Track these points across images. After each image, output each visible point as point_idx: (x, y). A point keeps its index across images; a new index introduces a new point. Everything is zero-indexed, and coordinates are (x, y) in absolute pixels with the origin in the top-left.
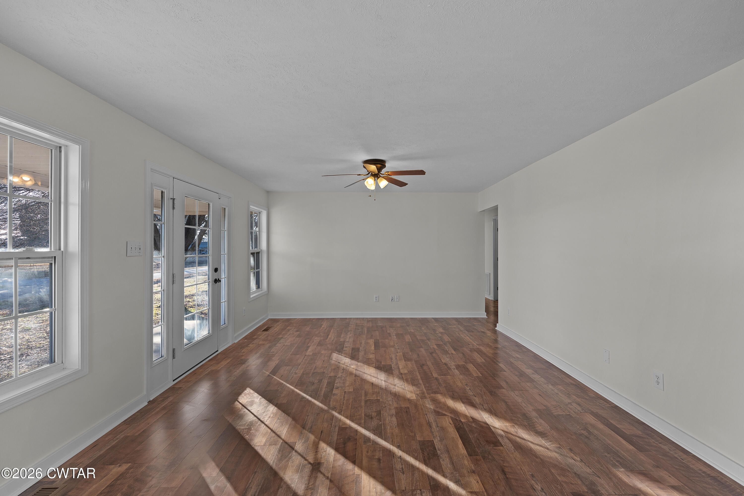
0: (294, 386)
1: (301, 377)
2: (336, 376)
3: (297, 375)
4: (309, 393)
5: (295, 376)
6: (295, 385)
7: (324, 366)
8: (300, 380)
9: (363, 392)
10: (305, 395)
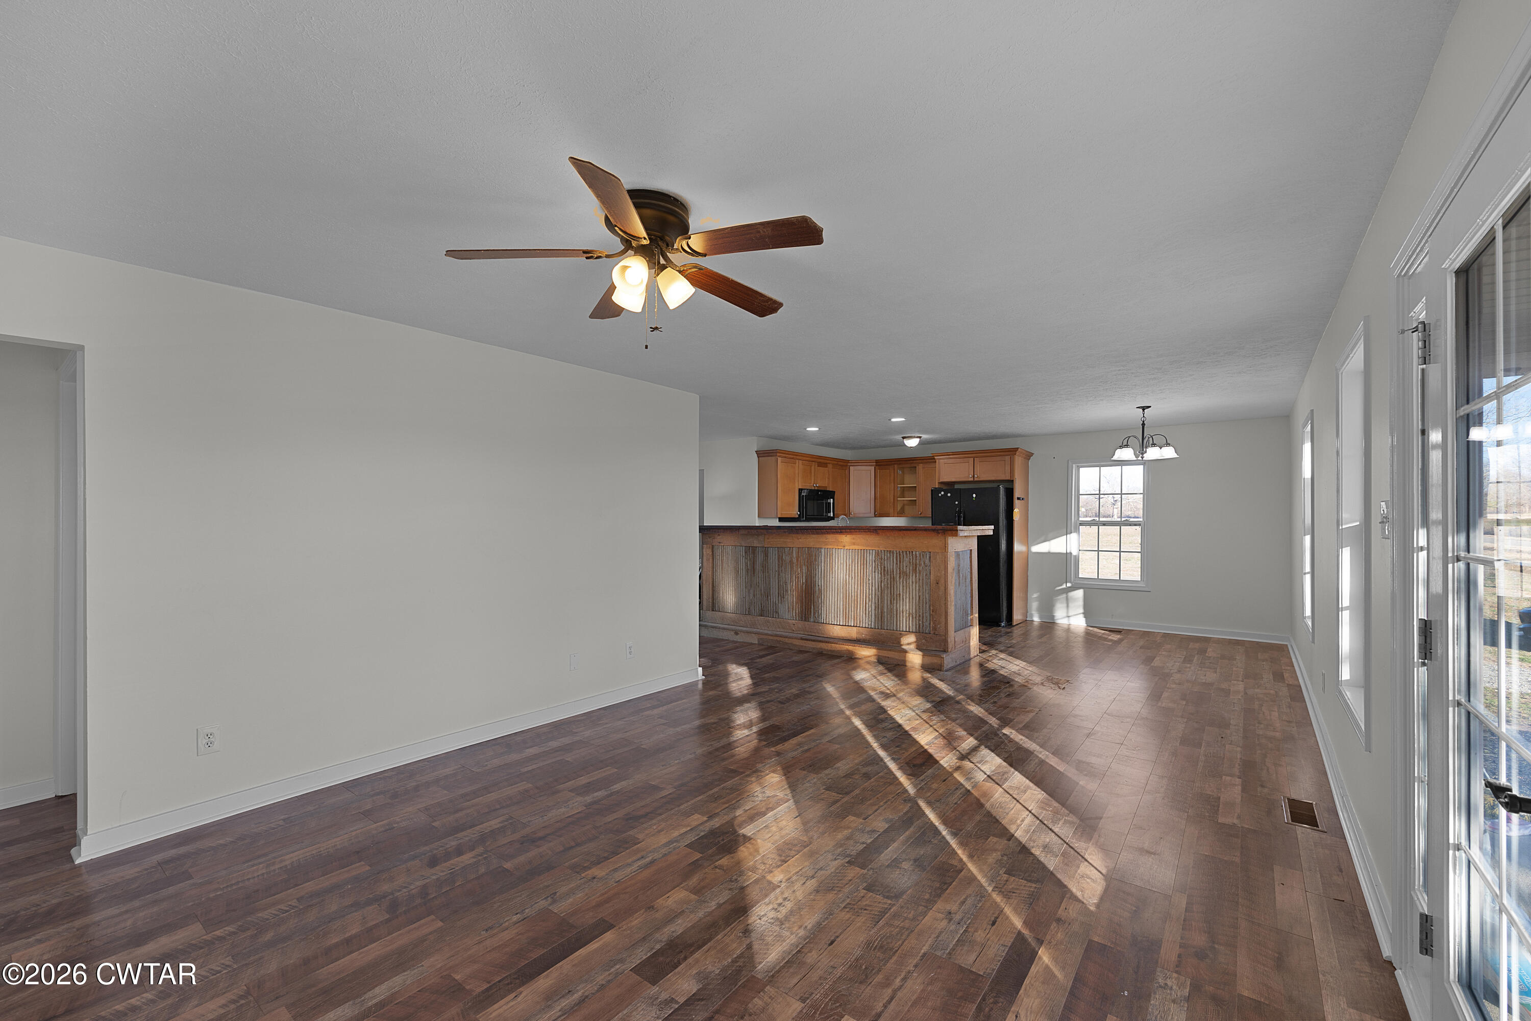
0: (964, 870)
1: (939, 896)
2: (848, 862)
3: (948, 907)
4: (936, 842)
5: (954, 908)
6: (963, 873)
7: (848, 916)
8: (945, 887)
9: (832, 809)
10: (949, 838)
